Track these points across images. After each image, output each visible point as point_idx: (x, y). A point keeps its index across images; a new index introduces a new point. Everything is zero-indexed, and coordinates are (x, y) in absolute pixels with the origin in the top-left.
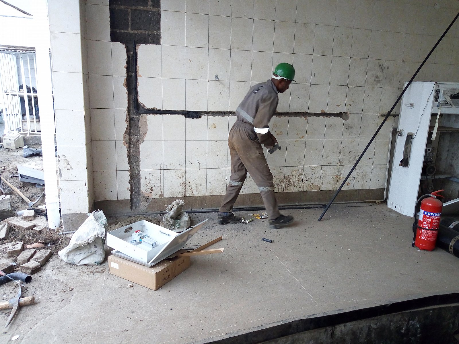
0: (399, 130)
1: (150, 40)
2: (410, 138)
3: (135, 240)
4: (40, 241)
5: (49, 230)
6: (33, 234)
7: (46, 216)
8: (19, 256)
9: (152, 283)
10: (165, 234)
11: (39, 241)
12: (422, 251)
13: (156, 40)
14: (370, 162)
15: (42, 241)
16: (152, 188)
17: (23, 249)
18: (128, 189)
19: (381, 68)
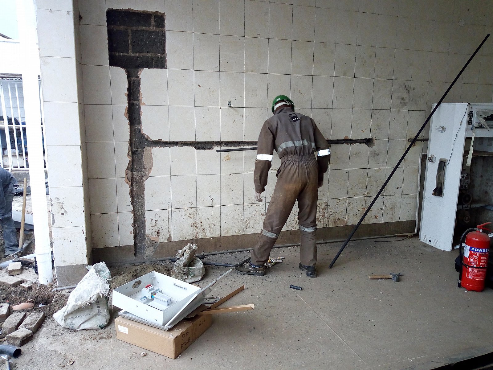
0: (430, 156)
1: (154, 64)
2: (443, 165)
3: (145, 297)
4: (30, 299)
5: (40, 286)
6: (21, 292)
7: (36, 268)
8: (5, 323)
9: (170, 350)
10: (180, 287)
11: (28, 300)
12: (470, 292)
13: (160, 64)
14: (399, 191)
15: (31, 300)
16: (159, 231)
17: (10, 312)
18: (131, 233)
19: (407, 89)
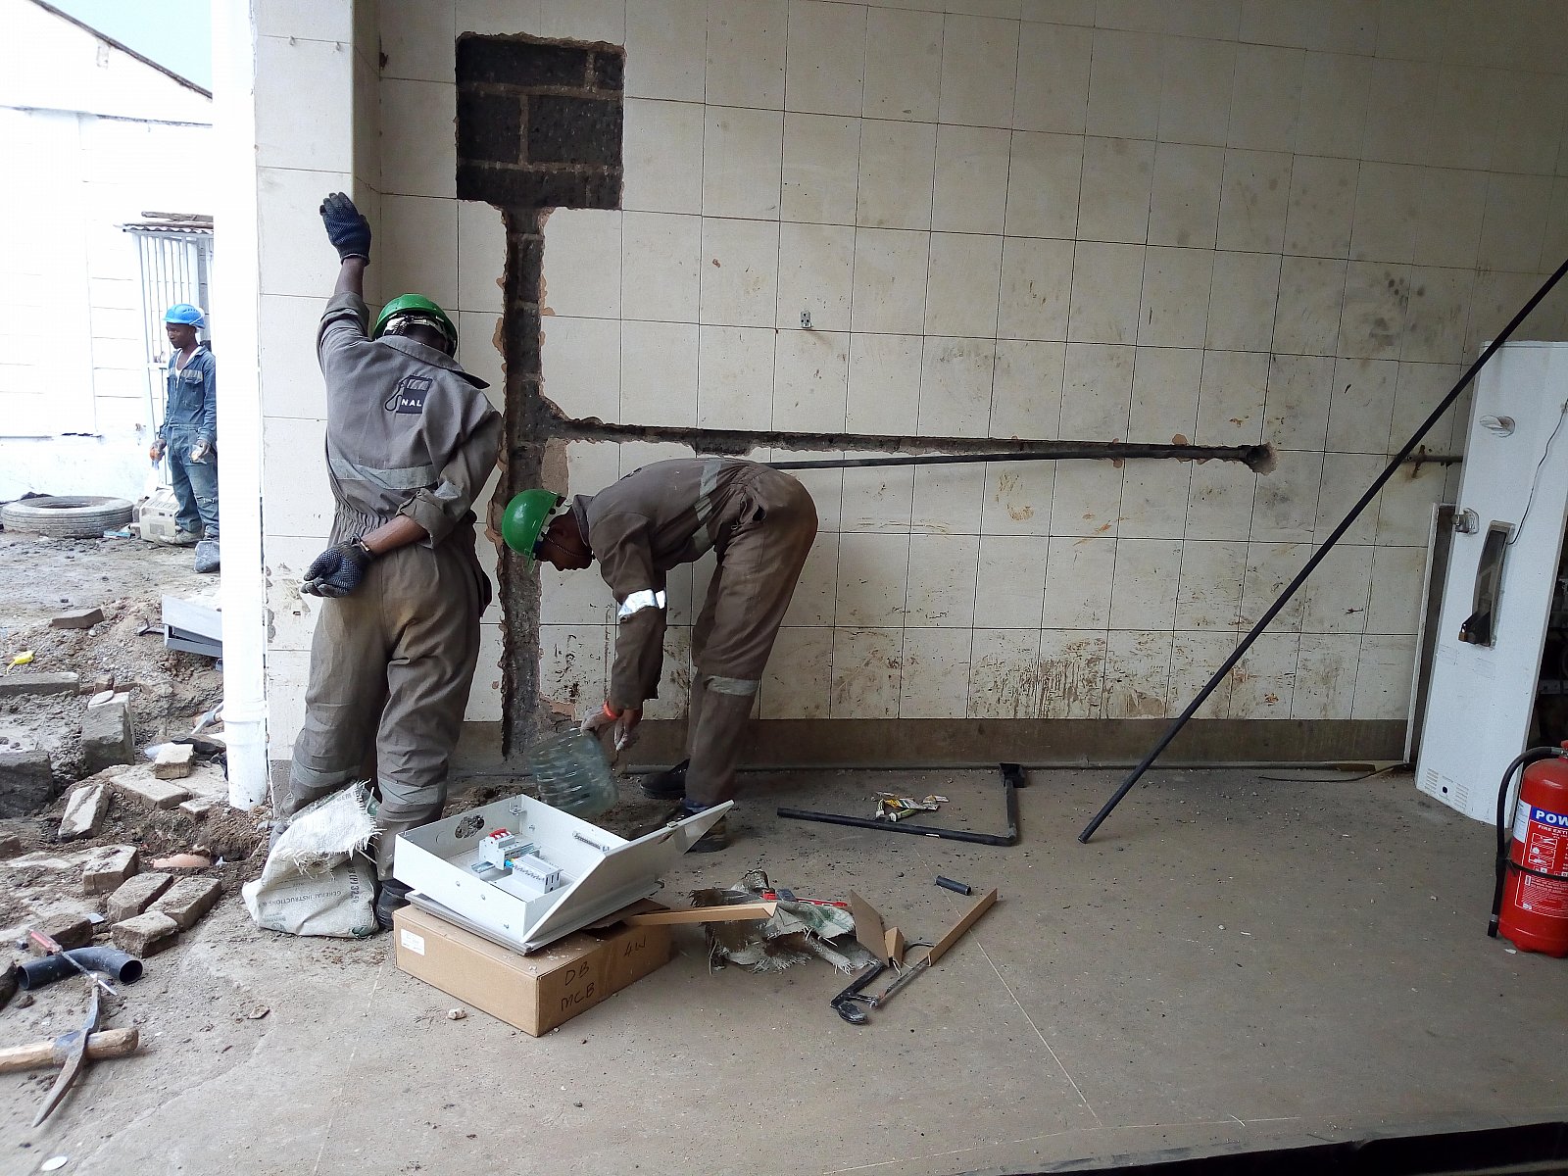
0: (1461, 513)
1: (588, 194)
2: (1498, 542)
3: (488, 864)
4: (199, 846)
5: (229, 812)
6: (180, 824)
7: (224, 763)
8: (115, 894)
9: (525, 1010)
10: (591, 843)
11: (195, 847)
12: (1524, 955)
13: (606, 195)
14: (1355, 623)
15: (202, 848)
16: (576, 685)
17: (134, 868)
18: (495, 685)
19: (1397, 292)
